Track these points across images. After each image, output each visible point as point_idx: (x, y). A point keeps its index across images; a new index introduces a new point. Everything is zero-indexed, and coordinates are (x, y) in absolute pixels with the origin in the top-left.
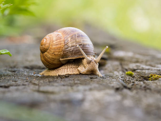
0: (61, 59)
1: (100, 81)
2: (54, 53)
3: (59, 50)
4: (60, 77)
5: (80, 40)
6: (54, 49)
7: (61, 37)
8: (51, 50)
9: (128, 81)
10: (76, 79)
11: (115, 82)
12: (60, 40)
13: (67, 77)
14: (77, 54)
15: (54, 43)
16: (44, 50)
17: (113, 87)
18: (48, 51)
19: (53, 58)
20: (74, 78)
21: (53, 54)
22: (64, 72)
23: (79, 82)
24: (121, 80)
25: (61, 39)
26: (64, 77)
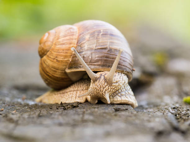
0: (68, 71)
1: (130, 116)
2: (56, 57)
3: (66, 53)
4: (64, 106)
5: (106, 41)
6: (58, 50)
7: (73, 32)
8: (53, 53)
9: (185, 115)
10: (89, 111)
11: (157, 120)
12: (71, 37)
13: (75, 107)
14: (95, 63)
15: (59, 40)
16: (43, 51)
17: (152, 129)
18: (48, 53)
19: (54, 68)
20: (84, 110)
21: (55, 60)
22: (72, 97)
23: (91, 118)
24: (172, 113)
25: (73, 35)
26: (69, 107)
